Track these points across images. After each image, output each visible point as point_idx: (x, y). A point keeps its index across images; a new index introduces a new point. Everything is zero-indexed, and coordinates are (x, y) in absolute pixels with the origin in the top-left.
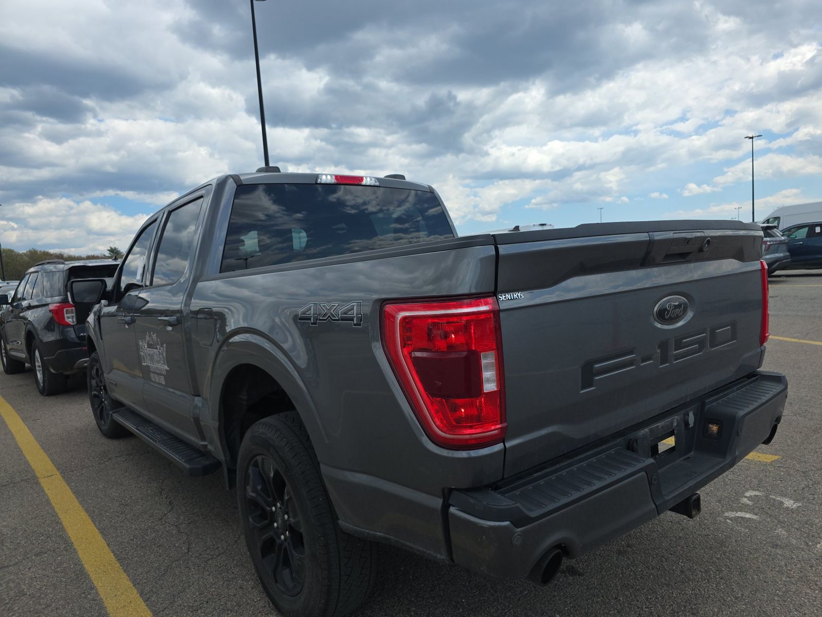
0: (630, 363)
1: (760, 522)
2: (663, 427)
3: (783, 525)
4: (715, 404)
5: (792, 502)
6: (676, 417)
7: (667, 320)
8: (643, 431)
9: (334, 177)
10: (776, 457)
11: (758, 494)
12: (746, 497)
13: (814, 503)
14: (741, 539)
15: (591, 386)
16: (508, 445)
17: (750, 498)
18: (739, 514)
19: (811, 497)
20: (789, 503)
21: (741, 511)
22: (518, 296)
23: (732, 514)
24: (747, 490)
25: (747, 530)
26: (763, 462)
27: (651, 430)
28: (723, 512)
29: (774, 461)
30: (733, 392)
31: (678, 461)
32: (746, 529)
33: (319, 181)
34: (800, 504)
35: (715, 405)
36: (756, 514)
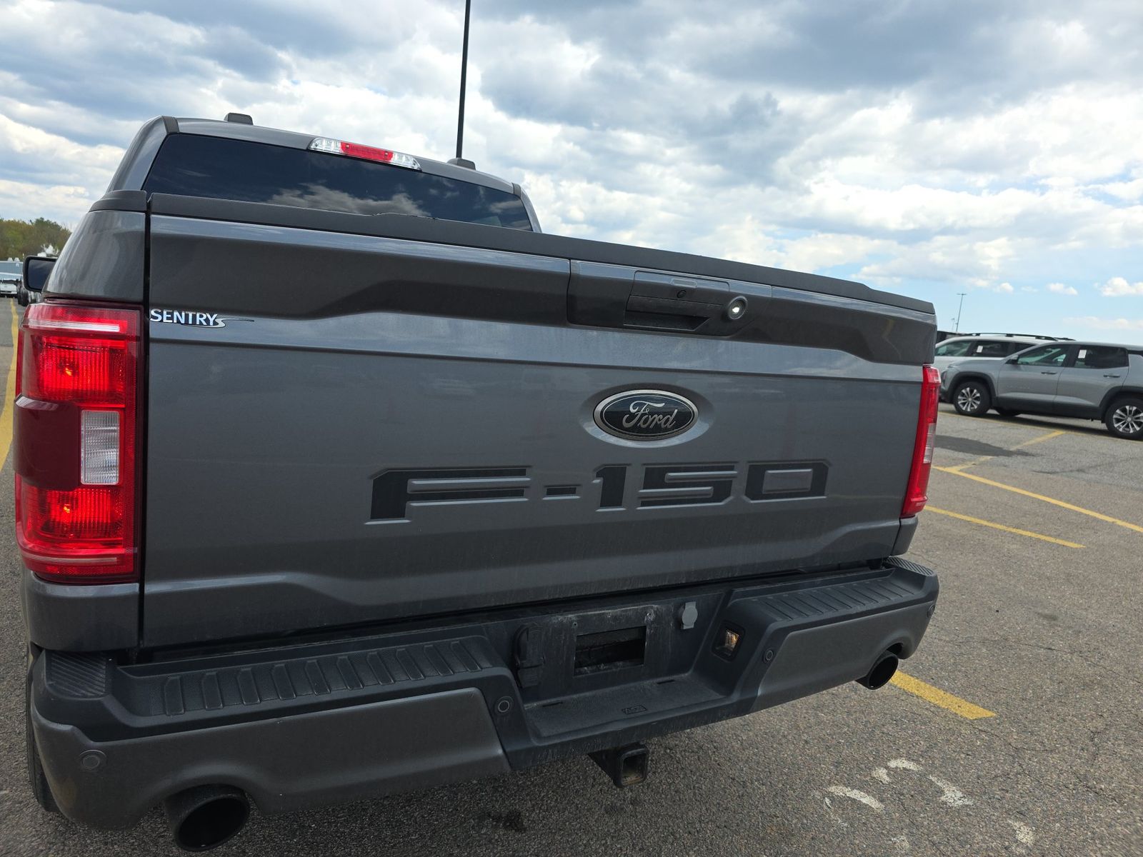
0: (517, 491)
1: (879, 816)
2: (615, 618)
3: (914, 831)
4: (754, 599)
5: (959, 794)
6: (655, 606)
7: (627, 429)
8: (560, 618)
9: (339, 145)
10: (989, 714)
11: (912, 768)
12: (887, 768)
13: (998, 805)
14: (824, 837)
15: (402, 516)
16: (151, 588)
17: (893, 772)
18: (855, 794)
19: (998, 794)
20: (953, 796)
21: (860, 789)
22: (207, 320)
23: (839, 790)
24: (898, 756)
25: (846, 825)
26: (961, 716)
27: (582, 620)
28: (830, 783)
29: (981, 719)
30: (813, 585)
31: (647, 683)
32: (845, 822)
33: (313, 147)
34: (970, 803)
35: (751, 601)
36: (882, 801)
